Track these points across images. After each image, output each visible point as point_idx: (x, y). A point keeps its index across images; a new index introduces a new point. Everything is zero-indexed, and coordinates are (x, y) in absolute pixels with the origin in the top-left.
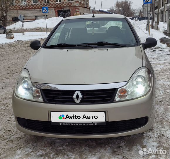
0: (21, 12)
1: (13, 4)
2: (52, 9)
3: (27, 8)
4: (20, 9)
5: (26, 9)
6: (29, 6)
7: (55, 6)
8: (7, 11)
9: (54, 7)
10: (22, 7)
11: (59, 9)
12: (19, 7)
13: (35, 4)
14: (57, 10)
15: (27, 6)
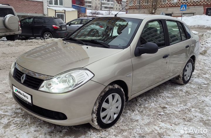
0: (170, 9)
1: (165, 2)
2: (202, 6)
3: (177, 5)
4: (170, 7)
5: (175, 6)
6: (178, 4)
7: (206, 4)
8: (156, 9)
9: (204, 5)
10: (172, 5)
11: (208, 7)
12: (170, 5)
13: (185, 1)
14: (206, 8)
15: (177, 4)
